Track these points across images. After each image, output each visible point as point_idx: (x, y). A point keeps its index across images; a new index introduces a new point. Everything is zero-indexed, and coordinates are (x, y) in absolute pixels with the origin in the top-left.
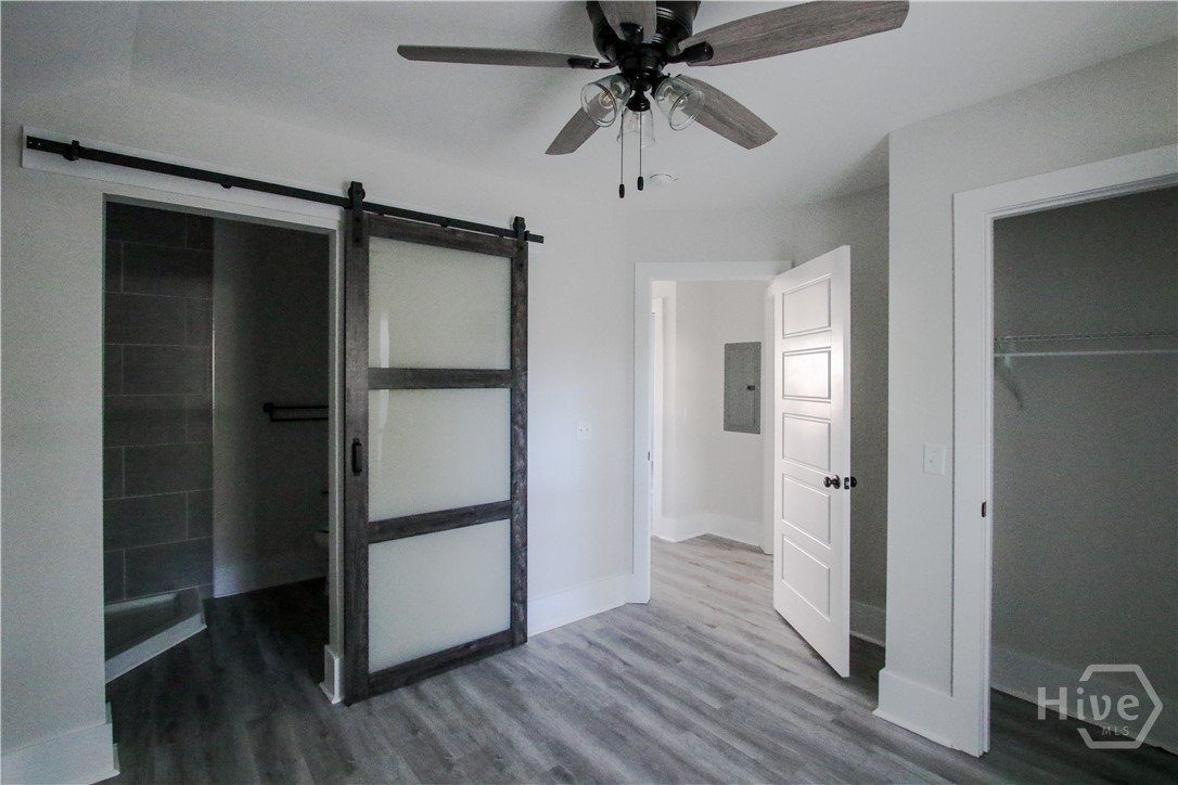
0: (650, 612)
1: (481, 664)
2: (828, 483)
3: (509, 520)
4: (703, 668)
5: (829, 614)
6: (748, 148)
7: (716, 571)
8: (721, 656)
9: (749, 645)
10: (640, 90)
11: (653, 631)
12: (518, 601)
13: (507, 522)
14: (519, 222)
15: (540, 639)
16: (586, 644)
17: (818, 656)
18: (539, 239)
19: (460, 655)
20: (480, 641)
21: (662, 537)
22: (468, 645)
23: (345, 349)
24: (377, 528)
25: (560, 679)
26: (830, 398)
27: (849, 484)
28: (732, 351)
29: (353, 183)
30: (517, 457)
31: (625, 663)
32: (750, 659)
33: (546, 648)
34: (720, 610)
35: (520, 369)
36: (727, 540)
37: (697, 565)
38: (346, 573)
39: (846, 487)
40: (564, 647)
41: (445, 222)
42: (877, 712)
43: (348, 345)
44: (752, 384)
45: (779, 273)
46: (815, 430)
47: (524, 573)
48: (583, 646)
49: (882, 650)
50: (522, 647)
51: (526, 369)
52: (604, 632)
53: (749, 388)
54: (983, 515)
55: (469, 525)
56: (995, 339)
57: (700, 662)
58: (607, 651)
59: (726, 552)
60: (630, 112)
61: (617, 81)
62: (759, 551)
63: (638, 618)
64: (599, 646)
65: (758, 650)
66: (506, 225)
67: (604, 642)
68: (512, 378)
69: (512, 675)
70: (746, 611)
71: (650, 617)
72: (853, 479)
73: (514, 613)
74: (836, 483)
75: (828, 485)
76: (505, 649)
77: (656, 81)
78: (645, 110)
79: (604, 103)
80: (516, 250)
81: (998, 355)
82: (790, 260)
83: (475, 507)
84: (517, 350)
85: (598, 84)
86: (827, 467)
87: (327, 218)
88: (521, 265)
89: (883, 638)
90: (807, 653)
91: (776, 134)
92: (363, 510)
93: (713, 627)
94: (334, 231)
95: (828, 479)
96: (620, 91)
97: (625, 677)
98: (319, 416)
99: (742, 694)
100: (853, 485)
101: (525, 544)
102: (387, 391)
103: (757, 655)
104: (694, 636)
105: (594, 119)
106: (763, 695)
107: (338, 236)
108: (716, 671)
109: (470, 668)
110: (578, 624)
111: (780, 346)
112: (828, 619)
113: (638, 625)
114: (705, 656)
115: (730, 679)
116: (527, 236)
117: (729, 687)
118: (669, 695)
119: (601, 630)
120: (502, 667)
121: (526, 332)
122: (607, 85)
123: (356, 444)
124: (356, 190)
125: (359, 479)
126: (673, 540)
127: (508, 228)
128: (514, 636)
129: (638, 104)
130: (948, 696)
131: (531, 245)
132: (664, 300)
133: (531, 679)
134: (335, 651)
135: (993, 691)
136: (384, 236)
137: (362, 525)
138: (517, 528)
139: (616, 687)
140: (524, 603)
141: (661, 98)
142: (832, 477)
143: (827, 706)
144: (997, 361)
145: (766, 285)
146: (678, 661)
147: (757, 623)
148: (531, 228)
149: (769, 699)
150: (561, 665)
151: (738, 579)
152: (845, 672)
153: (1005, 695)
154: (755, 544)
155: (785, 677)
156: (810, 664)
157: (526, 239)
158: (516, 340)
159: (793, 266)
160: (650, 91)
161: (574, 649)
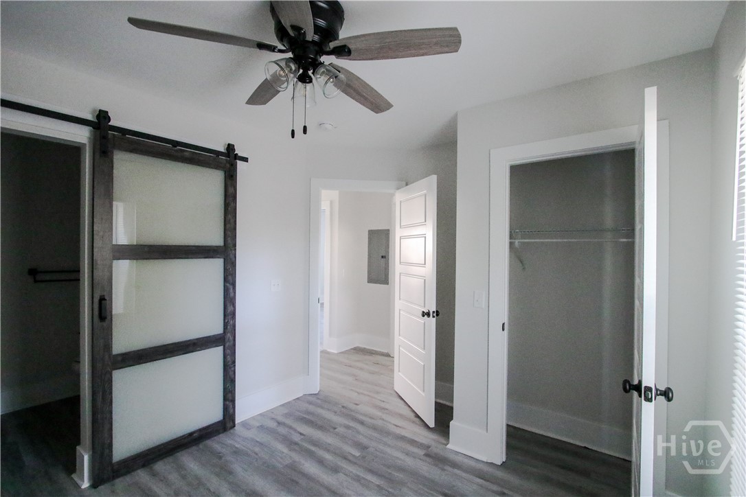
0: (319, 399)
1: (201, 446)
2: (424, 314)
3: (222, 347)
4: (350, 431)
5: (424, 391)
6: (377, 113)
7: (361, 369)
8: (362, 423)
9: (379, 414)
10: (306, 70)
11: (320, 411)
12: (228, 400)
13: (221, 349)
14: (230, 148)
15: (245, 424)
16: (275, 424)
17: (418, 416)
18: (245, 160)
19: (186, 441)
20: (200, 430)
21: (328, 350)
22: (191, 434)
23: (93, 231)
24: (120, 358)
25: (257, 449)
26: (425, 264)
27: (435, 315)
28: (373, 234)
29: (100, 111)
30: (228, 305)
31: (301, 434)
32: (379, 423)
33: (248, 429)
34: (362, 394)
35: (231, 245)
36: (369, 349)
37: (350, 366)
38: (94, 394)
39: (434, 317)
40: (261, 427)
41: (175, 143)
42: (449, 446)
43: (95, 228)
44: (384, 255)
45: (398, 189)
46: (416, 283)
47: (233, 381)
48: (273, 425)
49: (452, 408)
50: (232, 431)
51: (235, 245)
52: (287, 415)
53: (382, 257)
54: (503, 330)
55: (192, 352)
56: (510, 232)
57: (348, 427)
58: (290, 427)
59: (367, 357)
60: (300, 83)
61: (290, 62)
62: (388, 355)
63: (310, 403)
64: (284, 424)
65: (384, 416)
66: (222, 149)
67: (288, 422)
68: (225, 252)
69: (224, 450)
70: (378, 393)
71: (319, 401)
72: (437, 312)
73: (226, 409)
74: (428, 314)
75: (423, 316)
76: (219, 434)
77: (316, 65)
78: (308, 83)
79: (281, 76)
80: (228, 165)
81: (512, 241)
82: (405, 181)
83: (197, 339)
84: (229, 233)
85: (276, 62)
86: (423, 305)
87: (80, 135)
88: (232, 176)
89: (452, 401)
90: (412, 415)
91: (392, 106)
92: (108, 346)
93: (357, 404)
94: (85, 144)
95: (423, 312)
96: (291, 69)
97: (300, 442)
98: (73, 278)
99: (373, 444)
100: (437, 315)
101: (234, 362)
102: (128, 261)
103: (383, 420)
104: (347, 412)
105: (274, 85)
106: (385, 444)
107: (87, 148)
108: (358, 432)
109: (194, 448)
110: (272, 411)
111: (398, 233)
112: (423, 394)
113: (311, 408)
114: (352, 424)
115: (366, 437)
116: (236, 157)
117: (365, 441)
118: (328, 451)
119: (286, 414)
120: (217, 446)
121: (235, 221)
122: (283, 64)
123: (102, 299)
124: (103, 116)
125: (105, 324)
126: (336, 352)
127: (223, 151)
128: (227, 423)
129: (305, 79)
130: (485, 432)
131: (240, 163)
132: (331, 203)
133: (237, 452)
134: (85, 451)
135: (508, 426)
136: (126, 151)
137: (107, 357)
138: (228, 351)
139: (295, 450)
140: (233, 401)
141: (318, 76)
142: (426, 311)
143: (421, 446)
144: (511, 244)
145: (392, 195)
146: (335, 429)
147: (383, 400)
148: (239, 151)
149: (389, 446)
150: (258, 440)
151: (373, 373)
152: (432, 424)
153: (515, 428)
154: (385, 351)
155: (398, 431)
156: (413, 422)
157: (236, 159)
158: (228, 226)
159: (407, 185)
160: (312, 71)
161: (267, 428)
